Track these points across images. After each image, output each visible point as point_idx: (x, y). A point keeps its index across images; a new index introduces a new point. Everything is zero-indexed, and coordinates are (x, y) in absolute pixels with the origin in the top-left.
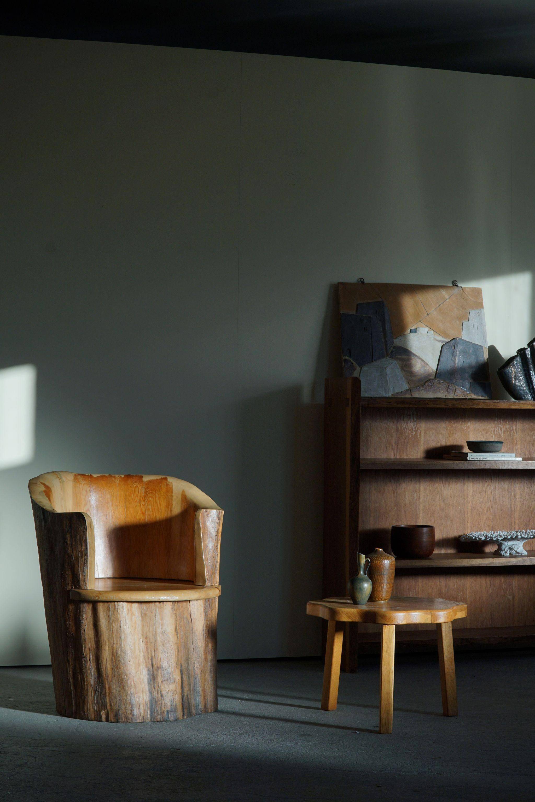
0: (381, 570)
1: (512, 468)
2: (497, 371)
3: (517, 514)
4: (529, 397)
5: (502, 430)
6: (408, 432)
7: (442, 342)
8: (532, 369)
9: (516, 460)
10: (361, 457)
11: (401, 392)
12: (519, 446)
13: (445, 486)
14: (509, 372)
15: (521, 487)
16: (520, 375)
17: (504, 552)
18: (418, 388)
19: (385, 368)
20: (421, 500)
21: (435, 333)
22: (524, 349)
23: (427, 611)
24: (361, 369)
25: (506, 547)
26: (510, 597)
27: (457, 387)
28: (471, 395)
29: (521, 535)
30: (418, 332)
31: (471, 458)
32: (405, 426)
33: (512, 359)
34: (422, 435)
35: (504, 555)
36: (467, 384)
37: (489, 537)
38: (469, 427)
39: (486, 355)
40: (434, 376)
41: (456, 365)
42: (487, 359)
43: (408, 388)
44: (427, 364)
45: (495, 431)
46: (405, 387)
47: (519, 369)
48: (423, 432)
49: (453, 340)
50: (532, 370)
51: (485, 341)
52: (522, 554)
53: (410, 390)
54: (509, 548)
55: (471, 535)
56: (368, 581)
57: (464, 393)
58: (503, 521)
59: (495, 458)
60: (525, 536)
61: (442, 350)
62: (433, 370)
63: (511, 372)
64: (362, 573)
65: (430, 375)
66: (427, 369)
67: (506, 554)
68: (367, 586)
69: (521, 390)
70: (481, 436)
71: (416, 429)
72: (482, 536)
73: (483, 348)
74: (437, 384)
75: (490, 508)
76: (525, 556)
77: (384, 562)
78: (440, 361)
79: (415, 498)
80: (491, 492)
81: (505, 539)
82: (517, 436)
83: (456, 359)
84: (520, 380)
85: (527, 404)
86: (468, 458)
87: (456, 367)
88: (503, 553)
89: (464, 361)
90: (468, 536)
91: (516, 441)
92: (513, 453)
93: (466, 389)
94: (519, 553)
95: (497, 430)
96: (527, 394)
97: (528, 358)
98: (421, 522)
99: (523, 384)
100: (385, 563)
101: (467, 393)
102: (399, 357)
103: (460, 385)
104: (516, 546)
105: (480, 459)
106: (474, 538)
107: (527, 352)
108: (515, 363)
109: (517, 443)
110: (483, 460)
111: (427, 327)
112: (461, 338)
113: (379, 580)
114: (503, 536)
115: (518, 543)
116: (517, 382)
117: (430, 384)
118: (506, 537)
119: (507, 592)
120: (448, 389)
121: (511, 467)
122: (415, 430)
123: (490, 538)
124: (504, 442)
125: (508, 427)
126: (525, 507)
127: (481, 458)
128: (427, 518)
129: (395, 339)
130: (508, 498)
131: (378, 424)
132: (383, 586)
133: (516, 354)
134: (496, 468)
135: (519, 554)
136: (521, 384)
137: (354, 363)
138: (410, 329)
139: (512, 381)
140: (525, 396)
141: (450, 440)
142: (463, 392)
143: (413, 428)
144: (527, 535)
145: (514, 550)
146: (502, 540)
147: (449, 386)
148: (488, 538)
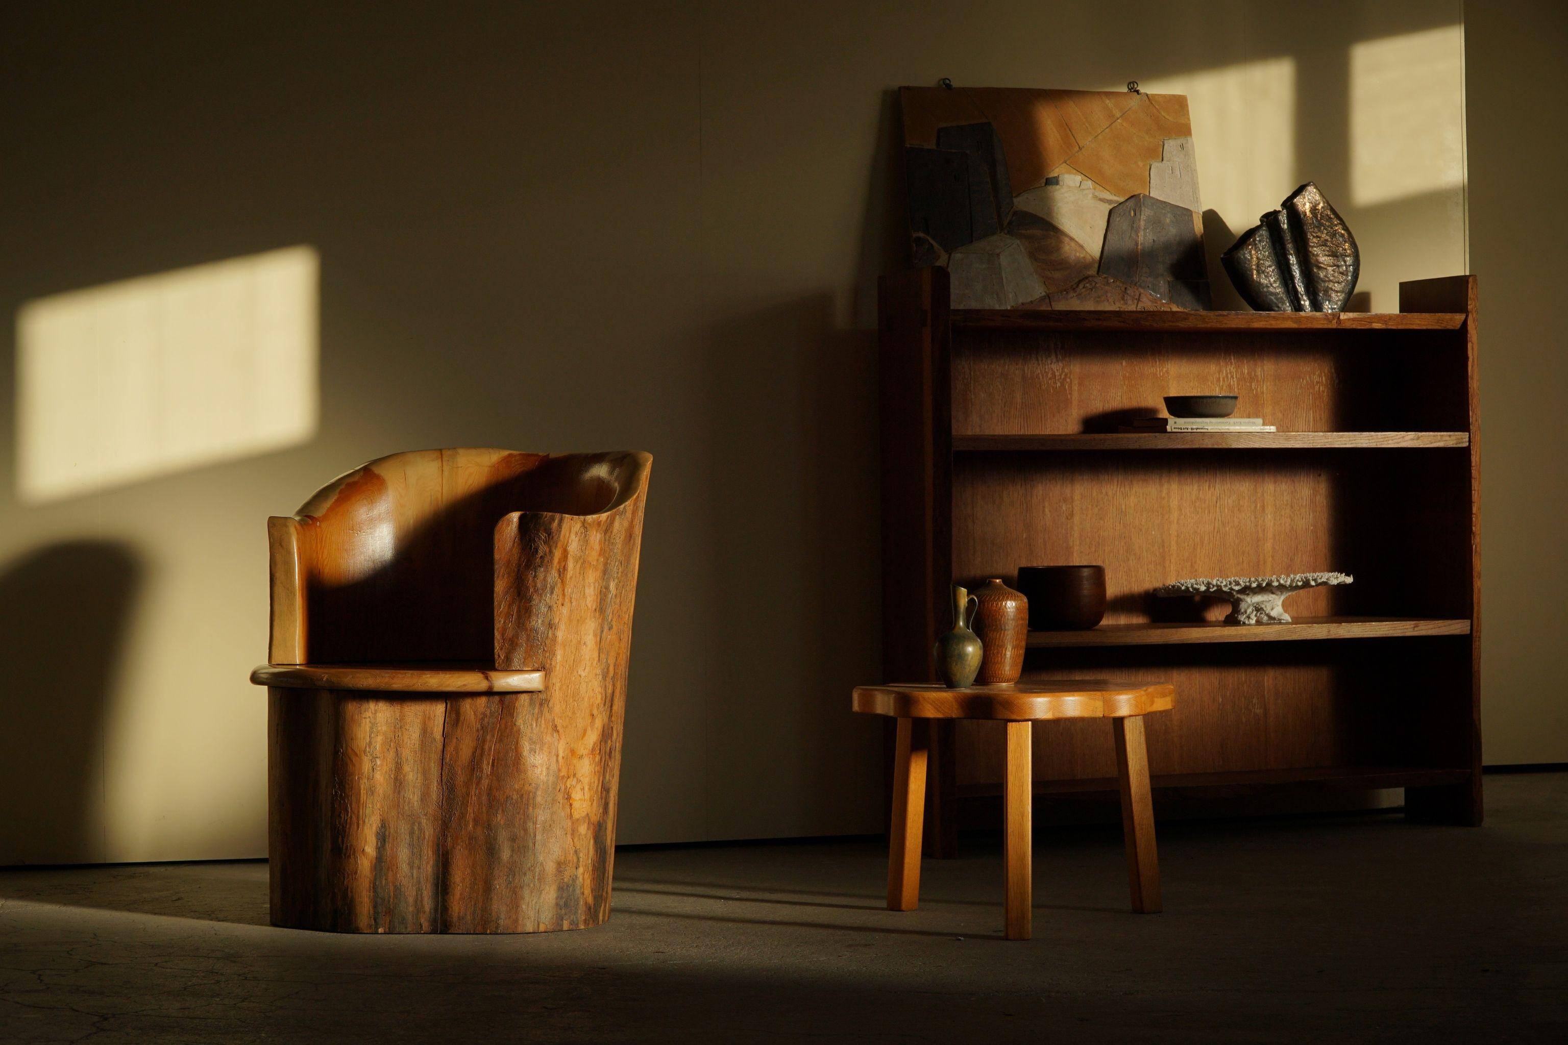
0: (1000, 620)
1: (1257, 446)
2: (1222, 256)
3: (1268, 545)
4: (1287, 309)
5: (1233, 378)
6: (1045, 382)
7: (1109, 202)
8: (1292, 252)
9: (1265, 431)
10: (954, 433)
11: (1032, 301)
12: (1268, 410)
13: (1122, 489)
14: (1246, 258)
15: (1275, 490)
16: (1267, 263)
17: (1244, 616)
18: (1065, 293)
19: (998, 255)
20: (1076, 519)
21: (1096, 185)
22: (1275, 213)
23: (1095, 693)
24: (949, 258)
25: (1248, 607)
26: (1259, 711)
27: (1142, 291)
28: (1171, 307)
29: (1278, 581)
30: (1061, 183)
31: (1175, 428)
32: (1039, 372)
33: (1251, 233)
34: (1075, 388)
35: (1244, 623)
36: (1163, 285)
37: (1214, 586)
38: (1167, 372)
39: (1198, 227)
40: (1096, 269)
41: (1139, 247)
42: (1202, 236)
43: (1044, 294)
44: (1081, 247)
45: (1221, 379)
46: (1039, 291)
47: (1265, 252)
48: (1076, 382)
49: (1133, 199)
50: (1291, 254)
51: (1197, 200)
52: (1281, 620)
53: (1048, 297)
54: (1254, 608)
55: (1179, 584)
56: (974, 640)
57: (1156, 303)
58: (1241, 560)
59: (1223, 427)
60: (1286, 582)
61: (1111, 219)
62: (1093, 259)
63: (1249, 258)
64: (961, 623)
65: (1087, 266)
66: (1082, 256)
67: (1248, 619)
68: (972, 650)
69: (1272, 294)
70: (1192, 389)
71: (1063, 377)
72: (1200, 585)
73: (1191, 215)
74: (1103, 286)
75: (1215, 533)
76: (1288, 623)
77: (1006, 604)
78: (1107, 241)
79: (1064, 515)
80: (1217, 502)
81: (1246, 590)
82: (1265, 388)
83: (1138, 236)
84: (1268, 273)
85: (1285, 319)
86: (1167, 427)
87: (1139, 250)
88: (1242, 618)
89: (1155, 239)
90: (1172, 586)
91: (1264, 398)
92: (1257, 417)
93: (1160, 294)
94: (1274, 619)
95: (1224, 378)
96: (1283, 303)
97: (1283, 229)
98: (1076, 561)
99: (1275, 282)
100: (1007, 607)
101: (1163, 303)
102: (1023, 232)
103: (1148, 287)
104: (1268, 605)
105: (1192, 429)
106: (1183, 588)
107: (1280, 217)
108: (1258, 239)
109: (1265, 402)
110: (1198, 431)
111: (1078, 173)
112: (1148, 194)
113: (997, 641)
114: (1241, 583)
115: (1272, 597)
116: (1262, 278)
117: (1088, 285)
118: (1248, 584)
119: (1252, 701)
120: (1124, 296)
121: (1254, 445)
122: (1061, 378)
123: (1215, 588)
124: (1238, 395)
125: (1246, 371)
126: (1285, 530)
127: (1194, 427)
128: (1089, 554)
129: (1016, 197)
130: (1250, 514)
131: (986, 367)
132: (1004, 651)
133: (1259, 223)
134: (1225, 446)
135: (1275, 622)
136: (1269, 281)
137: (934, 244)
138: (1045, 178)
139: (1252, 275)
140: (1280, 305)
141: (1131, 398)
142: (1155, 301)
143: (1057, 374)
144: (1290, 581)
145: (1265, 613)
146: (1239, 592)
147: (1126, 288)
148: (1212, 587)
